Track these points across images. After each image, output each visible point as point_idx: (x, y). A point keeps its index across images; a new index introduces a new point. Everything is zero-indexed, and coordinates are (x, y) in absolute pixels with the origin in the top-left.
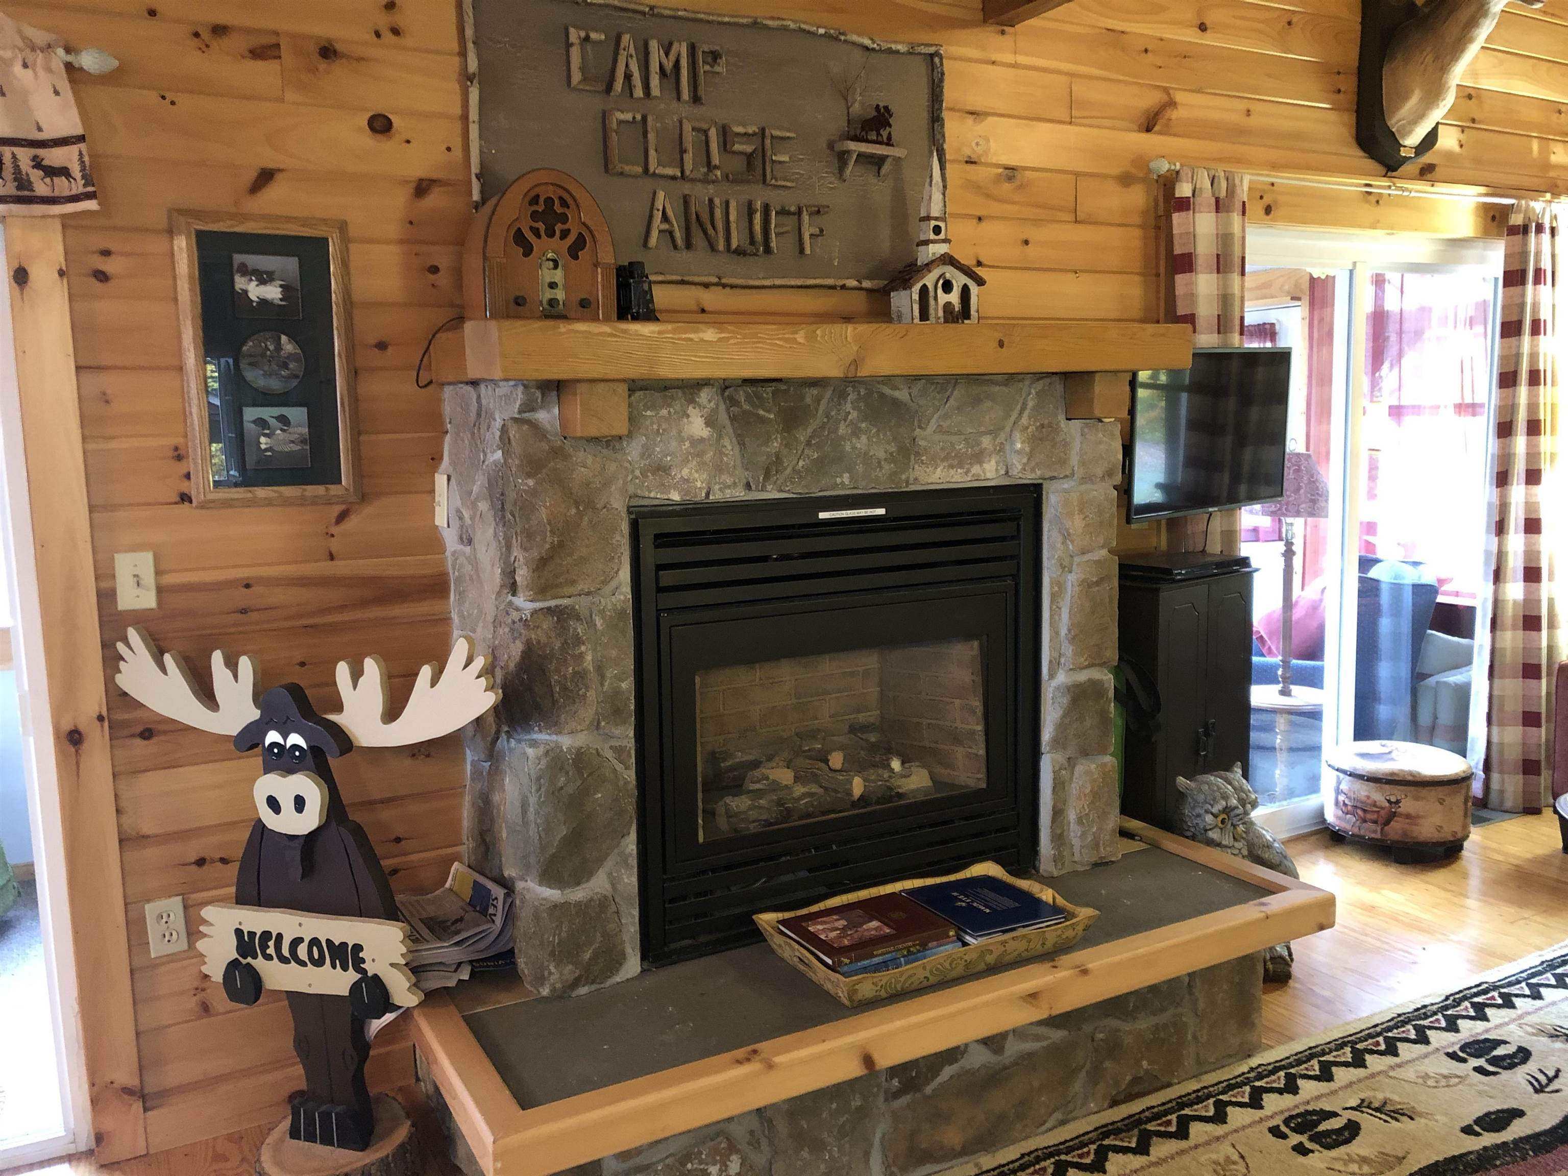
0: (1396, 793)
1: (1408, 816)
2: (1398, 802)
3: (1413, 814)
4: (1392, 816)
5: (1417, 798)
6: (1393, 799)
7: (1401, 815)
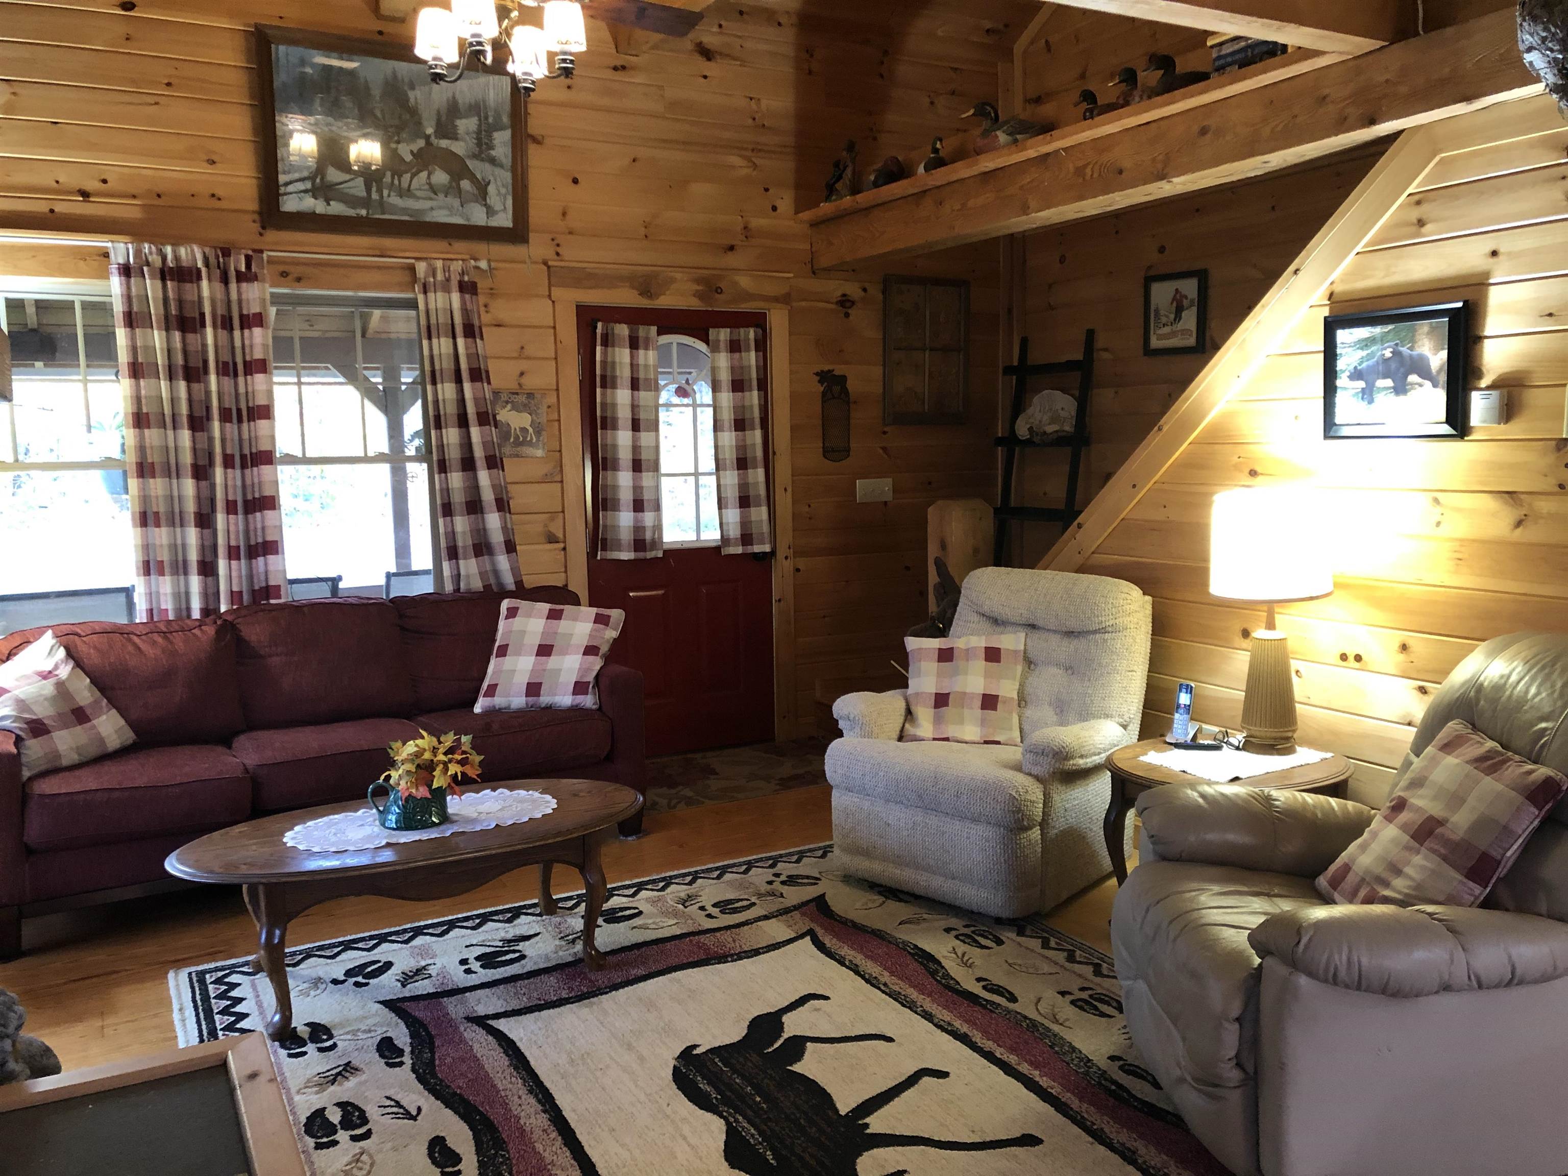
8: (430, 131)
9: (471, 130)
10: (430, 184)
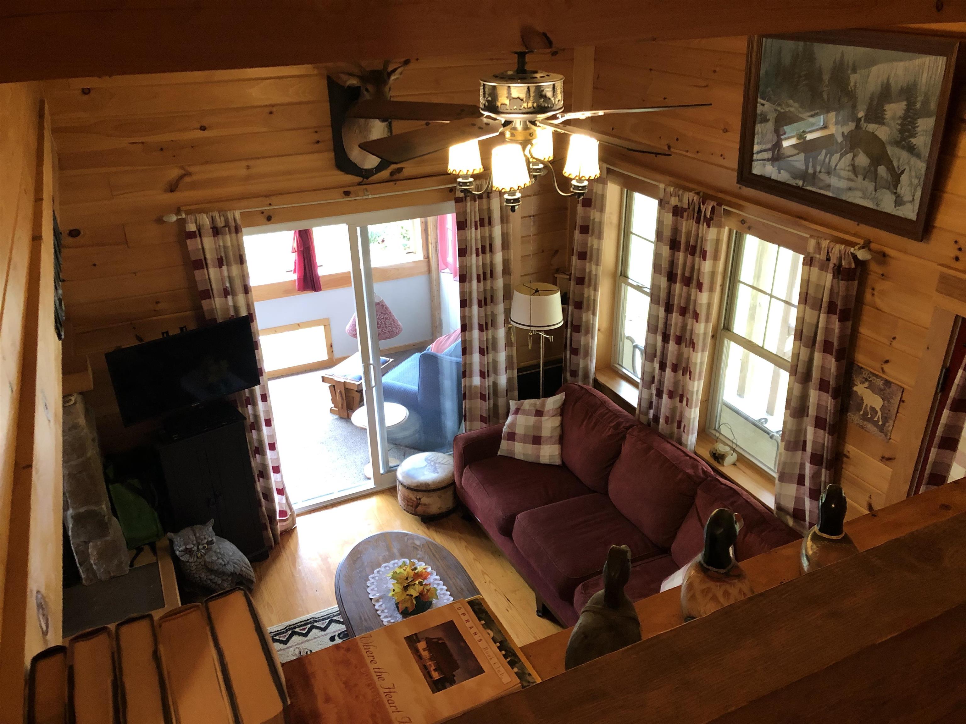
0: (419, 495)
1: (425, 505)
2: (420, 499)
3: (427, 504)
4: (418, 505)
5: (428, 497)
6: (418, 498)
7: (421, 504)
8: (861, 114)
9: (897, 116)
10: (853, 165)
